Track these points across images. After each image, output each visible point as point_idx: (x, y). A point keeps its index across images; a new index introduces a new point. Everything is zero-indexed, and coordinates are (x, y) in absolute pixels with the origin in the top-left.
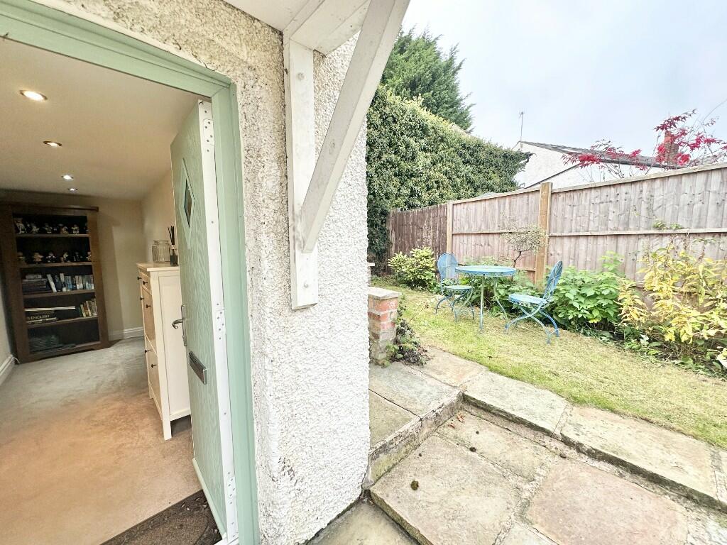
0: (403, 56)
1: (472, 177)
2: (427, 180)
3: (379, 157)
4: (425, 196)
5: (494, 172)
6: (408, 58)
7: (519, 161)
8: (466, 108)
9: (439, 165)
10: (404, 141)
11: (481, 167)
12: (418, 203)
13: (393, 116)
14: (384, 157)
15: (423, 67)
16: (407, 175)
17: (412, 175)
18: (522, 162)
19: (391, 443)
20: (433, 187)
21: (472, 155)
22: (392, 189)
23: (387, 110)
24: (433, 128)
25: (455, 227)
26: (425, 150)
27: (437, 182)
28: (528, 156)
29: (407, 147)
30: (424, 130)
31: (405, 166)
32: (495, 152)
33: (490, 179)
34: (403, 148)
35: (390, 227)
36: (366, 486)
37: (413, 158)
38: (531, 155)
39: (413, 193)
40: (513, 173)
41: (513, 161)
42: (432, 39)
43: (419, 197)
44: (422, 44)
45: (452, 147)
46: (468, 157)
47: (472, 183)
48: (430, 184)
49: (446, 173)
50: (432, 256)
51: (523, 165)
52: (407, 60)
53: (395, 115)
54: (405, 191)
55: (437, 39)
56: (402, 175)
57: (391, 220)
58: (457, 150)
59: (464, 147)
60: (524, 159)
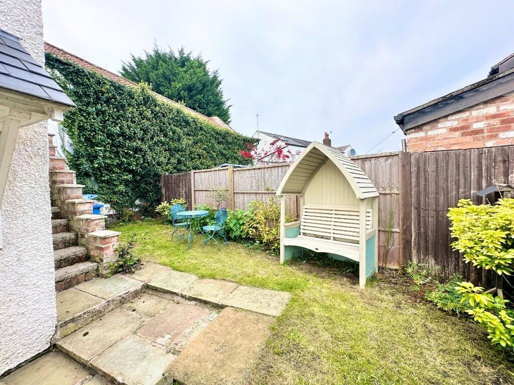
0: (183, 69)
1: (224, 152)
2: (191, 153)
3: (152, 138)
4: (189, 164)
5: (238, 149)
6: (187, 71)
7: (253, 143)
8: (227, 107)
9: (199, 144)
10: (171, 129)
11: (230, 146)
12: (184, 168)
13: (162, 113)
14: (155, 139)
15: (195, 79)
16: (175, 151)
17: (178, 151)
18: (255, 144)
19: (79, 317)
20: (195, 158)
21: (223, 138)
22: (162, 159)
23: (157, 109)
24: (194, 121)
25: (196, 186)
26: (188, 135)
27: (198, 155)
28: (258, 141)
29: (174, 133)
30: (187, 123)
31: (173, 145)
32: (238, 138)
33: (236, 153)
34: (171, 133)
35: (162, 184)
36: (53, 342)
37: (179, 140)
38: (259, 140)
39: (179, 162)
40: (250, 150)
41: (250, 143)
42: (204, 62)
43: (185, 165)
44: (197, 64)
45: (209, 133)
46: (221, 140)
47: (224, 155)
48: (193, 156)
49: (205, 149)
50: (185, 203)
51: (256, 146)
52: (185, 72)
53: (164, 112)
54: (173, 161)
55: (207, 62)
56: (171, 150)
57: (162, 180)
58: (212, 136)
59: (217, 133)
60: (256, 142)
